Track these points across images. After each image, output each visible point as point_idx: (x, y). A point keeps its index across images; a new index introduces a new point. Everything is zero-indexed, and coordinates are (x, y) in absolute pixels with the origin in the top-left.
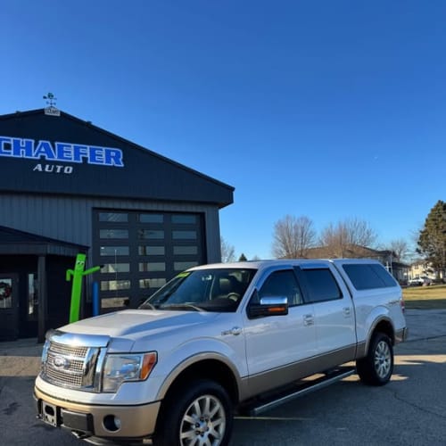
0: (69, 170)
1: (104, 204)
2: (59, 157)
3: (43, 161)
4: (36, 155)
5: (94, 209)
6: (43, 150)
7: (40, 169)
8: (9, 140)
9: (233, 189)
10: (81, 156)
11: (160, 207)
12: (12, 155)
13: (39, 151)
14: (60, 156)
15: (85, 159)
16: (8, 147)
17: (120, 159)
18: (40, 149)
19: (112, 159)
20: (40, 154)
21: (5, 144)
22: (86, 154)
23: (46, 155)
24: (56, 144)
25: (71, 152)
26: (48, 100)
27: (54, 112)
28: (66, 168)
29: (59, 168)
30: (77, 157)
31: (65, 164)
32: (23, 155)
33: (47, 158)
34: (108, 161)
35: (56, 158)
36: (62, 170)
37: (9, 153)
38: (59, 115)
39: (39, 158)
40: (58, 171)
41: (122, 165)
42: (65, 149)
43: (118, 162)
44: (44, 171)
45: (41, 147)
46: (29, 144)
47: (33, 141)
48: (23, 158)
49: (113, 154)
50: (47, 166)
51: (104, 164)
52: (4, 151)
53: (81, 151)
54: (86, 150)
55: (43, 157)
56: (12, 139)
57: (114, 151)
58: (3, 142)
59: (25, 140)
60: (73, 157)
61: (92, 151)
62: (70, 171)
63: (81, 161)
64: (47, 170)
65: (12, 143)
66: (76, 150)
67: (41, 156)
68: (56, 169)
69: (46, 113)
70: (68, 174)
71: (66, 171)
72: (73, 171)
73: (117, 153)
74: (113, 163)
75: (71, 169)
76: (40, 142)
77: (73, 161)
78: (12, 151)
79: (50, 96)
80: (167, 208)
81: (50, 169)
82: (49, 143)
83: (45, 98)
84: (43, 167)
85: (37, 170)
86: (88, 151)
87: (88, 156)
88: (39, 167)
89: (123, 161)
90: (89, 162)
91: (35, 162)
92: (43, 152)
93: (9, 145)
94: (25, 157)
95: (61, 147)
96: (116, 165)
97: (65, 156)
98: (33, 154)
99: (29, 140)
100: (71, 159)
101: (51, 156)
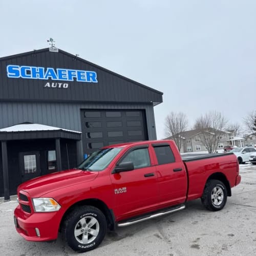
0: (66, 86)
1: (87, 107)
2: (59, 78)
3: (50, 81)
4: (46, 77)
5: (81, 110)
6: (50, 73)
7: (49, 86)
8: (29, 68)
9: (162, 94)
10: (73, 77)
11: (119, 107)
12: (32, 78)
13: (48, 75)
14: (60, 77)
15: (75, 79)
17: (96, 78)
18: (48, 73)
19: (91, 78)
20: (48, 76)
22: (75, 75)
24: (57, 69)
25: (66, 74)
26: (50, 42)
27: (55, 50)
28: (64, 85)
29: (60, 84)
30: (70, 78)
31: (63, 82)
32: (38, 77)
33: (52, 79)
34: (88, 79)
35: (58, 79)
36: (62, 86)
37: (30, 76)
38: (58, 51)
39: (47, 79)
40: (60, 86)
41: (97, 82)
42: (63, 73)
43: (94, 80)
44: (51, 87)
45: (48, 72)
46: (41, 70)
47: (43, 68)
48: (38, 79)
49: (91, 75)
51: (86, 81)
53: (72, 73)
54: (75, 73)
55: (50, 78)
56: (31, 67)
57: (92, 73)
58: (26, 69)
59: (38, 68)
60: (68, 77)
61: (79, 73)
62: (67, 87)
63: (73, 80)
64: (53, 86)
65: (31, 70)
66: (69, 73)
67: (49, 78)
68: (58, 85)
69: (50, 51)
71: (64, 87)
74: (91, 80)
75: (67, 85)
76: (48, 69)
77: (68, 80)
78: (31, 75)
79: (51, 40)
80: (123, 107)
81: (54, 85)
82: (53, 69)
83: (48, 41)
84: (51, 84)
85: (47, 86)
86: (76, 74)
87: (77, 77)
88: (48, 85)
89: (97, 79)
90: (77, 80)
91: (46, 81)
92: (50, 75)
93: (30, 71)
94: (39, 78)
95: (60, 72)
96: (93, 82)
97: (63, 77)
98: (44, 77)
99: (41, 68)
100: (66, 79)
101: (55, 77)
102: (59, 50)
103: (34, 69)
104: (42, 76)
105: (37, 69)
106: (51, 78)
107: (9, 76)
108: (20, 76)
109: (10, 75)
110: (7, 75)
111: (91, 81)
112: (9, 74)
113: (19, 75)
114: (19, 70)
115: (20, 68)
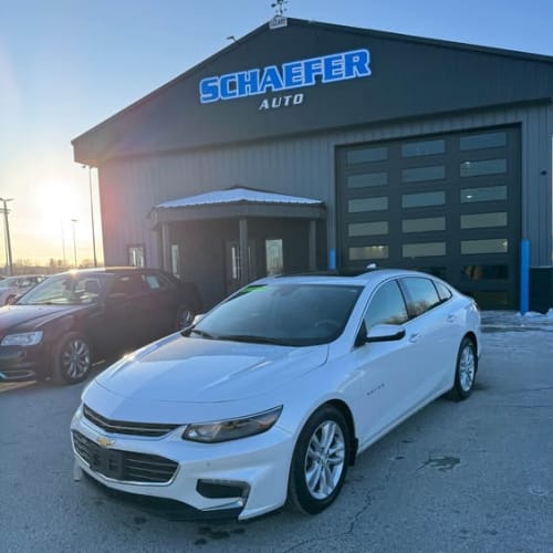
0: (299, 99)
1: (351, 139)
2: (287, 85)
3: (269, 95)
4: (262, 89)
5: (338, 148)
6: (269, 79)
7: (267, 107)
8: (234, 77)
10: (314, 75)
11: (437, 128)
12: (237, 96)
13: (265, 82)
14: (289, 82)
15: (318, 78)
16: (232, 86)
17: (366, 65)
18: (265, 79)
19: (355, 68)
20: (266, 86)
21: (230, 84)
22: (319, 70)
23: (272, 85)
24: (284, 66)
25: (301, 73)
26: (277, 7)
27: (280, 22)
28: (296, 97)
29: (287, 98)
30: (308, 79)
31: (293, 92)
32: (248, 92)
33: (274, 90)
34: (349, 72)
35: (284, 88)
36: (291, 100)
37: (235, 94)
38: (285, 24)
39: (264, 91)
40: (287, 103)
41: (369, 73)
42: (294, 70)
44: (270, 109)
45: (266, 76)
46: (254, 75)
47: (258, 70)
48: (248, 97)
49: (356, 59)
51: (344, 78)
52: (229, 92)
53: (313, 67)
54: (320, 64)
55: (269, 89)
56: (236, 75)
57: (357, 55)
58: (228, 81)
59: (249, 72)
60: (303, 80)
61: (328, 63)
62: (300, 101)
63: (314, 83)
64: (273, 106)
65: (237, 80)
68: (283, 101)
69: (272, 27)
70: (298, 105)
71: (295, 102)
72: (304, 98)
73: (363, 56)
74: (356, 73)
75: (301, 96)
76: (266, 69)
77: (303, 85)
78: (237, 91)
80: (458, 125)
81: (277, 103)
83: (273, 6)
84: (270, 103)
85: (264, 108)
86: (322, 66)
87: (323, 72)
88: (265, 104)
90: (324, 81)
91: (260, 98)
92: (270, 82)
93: (234, 83)
94: (250, 94)
95: (289, 69)
96: (360, 75)
97: (294, 81)
98: (259, 88)
99: (253, 71)
100: (300, 83)
101: (278, 85)
102: (289, 19)
103: (241, 77)
104: (254, 89)
105: (247, 74)
106: (271, 88)
107: (203, 102)
108: (220, 95)
109: (204, 99)
110: (199, 101)
111: (354, 76)
112: (203, 96)
113: (217, 95)
114: (218, 84)
115: (219, 81)
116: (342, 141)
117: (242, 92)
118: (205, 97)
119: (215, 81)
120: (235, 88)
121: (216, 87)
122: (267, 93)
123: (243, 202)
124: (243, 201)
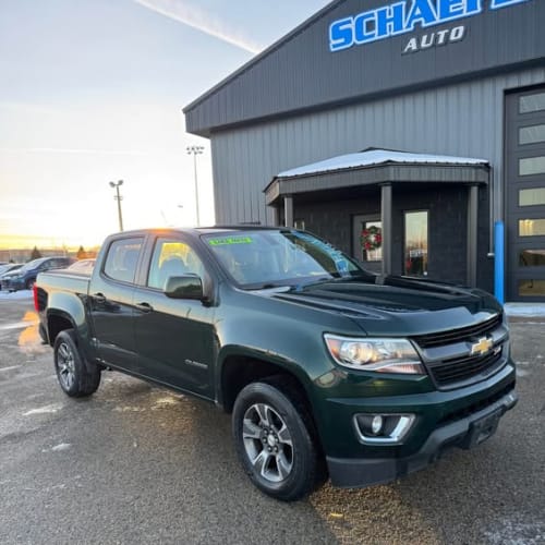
0: (458, 33)
1: (526, 80)
2: (442, 17)
3: (418, 32)
4: (409, 26)
5: (507, 92)
6: (418, 12)
7: (414, 47)
8: (372, 15)
12: (376, 38)
13: (413, 17)
14: (445, 13)
15: (486, 3)
16: (370, 26)
20: (414, 21)
21: (367, 23)
23: (422, 19)
28: (454, 31)
29: (442, 34)
30: (472, 6)
31: (449, 25)
32: (390, 32)
33: (424, 25)
35: (438, 20)
36: (447, 36)
37: (373, 36)
39: (412, 28)
40: (441, 41)
44: (419, 49)
46: (398, 10)
47: (404, 3)
48: (390, 37)
50: (425, 38)
52: (365, 34)
56: (375, 12)
58: (365, 21)
59: (392, 6)
60: (465, 8)
62: (460, 35)
63: (479, 9)
64: (423, 45)
65: (376, 18)
67: (416, 24)
68: (437, 38)
70: (455, 42)
71: (452, 38)
72: (465, 31)
75: (461, 29)
77: (465, 14)
78: (376, 31)
81: (428, 42)
84: (419, 42)
85: (410, 49)
88: (413, 44)
90: (493, 6)
91: (406, 37)
92: (419, 16)
93: (373, 22)
94: (393, 33)
98: (404, 25)
99: (398, 4)
100: (461, 12)
101: (430, 18)
103: (382, 15)
104: (398, 26)
105: (389, 8)
106: (420, 22)
107: (333, 50)
108: (354, 40)
109: (334, 46)
110: (329, 47)
112: (333, 42)
114: (352, 26)
115: (353, 23)
116: (513, 83)
117: (382, 31)
118: (335, 44)
119: (349, 22)
120: (374, 29)
121: (350, 30)
122: (415, 29)
123: (388, 164)
124: (389, 161)
